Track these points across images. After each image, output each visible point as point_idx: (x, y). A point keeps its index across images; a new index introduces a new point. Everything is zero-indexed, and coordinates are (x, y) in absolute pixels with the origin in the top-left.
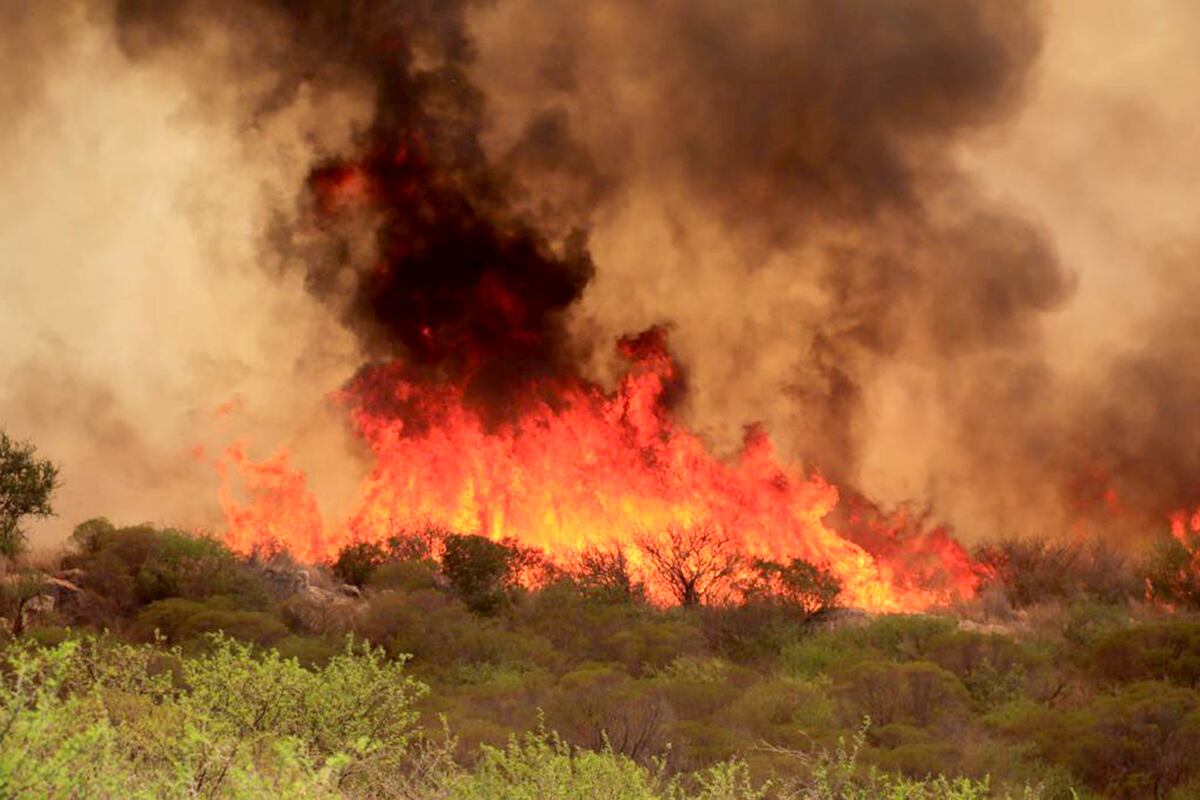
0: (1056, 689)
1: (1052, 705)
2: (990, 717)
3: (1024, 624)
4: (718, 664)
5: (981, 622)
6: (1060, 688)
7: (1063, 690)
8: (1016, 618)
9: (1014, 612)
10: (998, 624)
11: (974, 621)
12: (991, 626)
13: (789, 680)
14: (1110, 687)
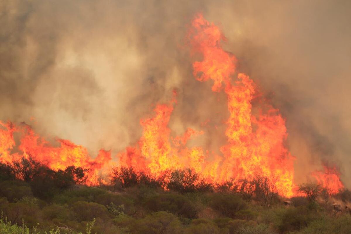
0: (135, 212)
1: (133, 217)
2: (115, 219)
3: (126, 193)
4: (36, 199)
5: (113, 191)
6: (136, 212)
7: (137, 212)
8: (123, 191)
9: (123, 189)
10: (118, 192)
11: (111, 191)
12: (116, 193)
13: (56, 205)
14: (151, 212)
